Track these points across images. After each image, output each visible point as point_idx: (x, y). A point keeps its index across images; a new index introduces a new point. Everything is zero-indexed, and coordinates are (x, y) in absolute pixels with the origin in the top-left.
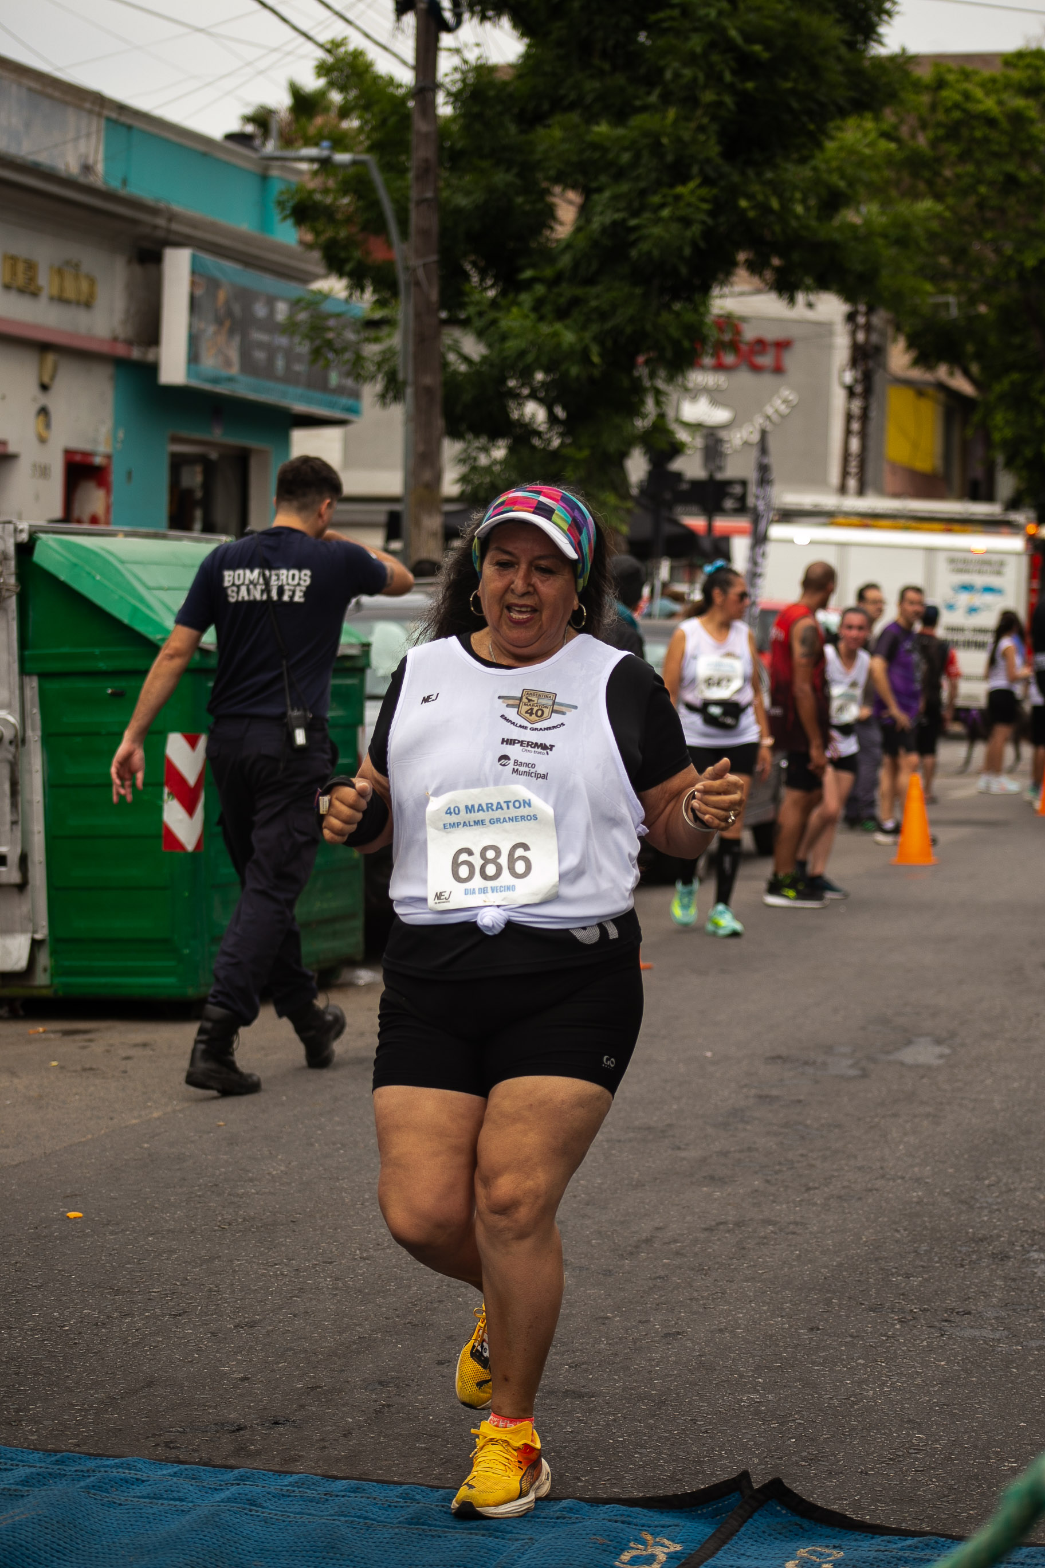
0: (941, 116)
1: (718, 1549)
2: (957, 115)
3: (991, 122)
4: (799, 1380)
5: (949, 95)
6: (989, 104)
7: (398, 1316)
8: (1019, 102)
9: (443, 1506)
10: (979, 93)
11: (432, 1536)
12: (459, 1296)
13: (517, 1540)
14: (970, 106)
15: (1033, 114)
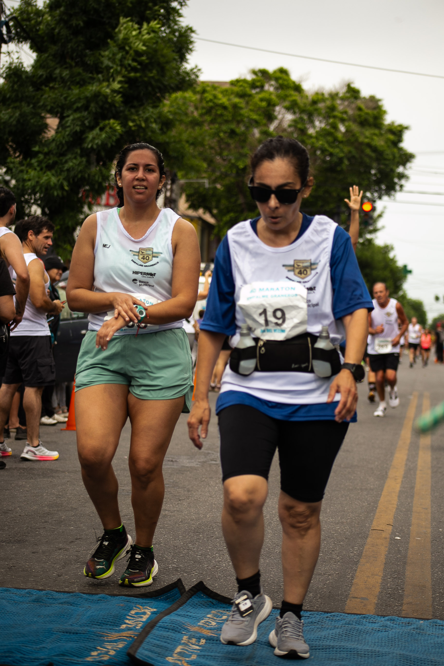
0: (204, 104)
1: (178, 608)
2: (211, 104)
3: (225, 108)
4: (192, 560)
5: (208, 96)
6: (224, 100)
7: (11, 538)
8: (236, 100)
9: (47, 596)
10: (220, 96)
11: (45, 606)
12: (36, 531)
13: (83, 607)
14: (216, 101)
15: (243, 105)
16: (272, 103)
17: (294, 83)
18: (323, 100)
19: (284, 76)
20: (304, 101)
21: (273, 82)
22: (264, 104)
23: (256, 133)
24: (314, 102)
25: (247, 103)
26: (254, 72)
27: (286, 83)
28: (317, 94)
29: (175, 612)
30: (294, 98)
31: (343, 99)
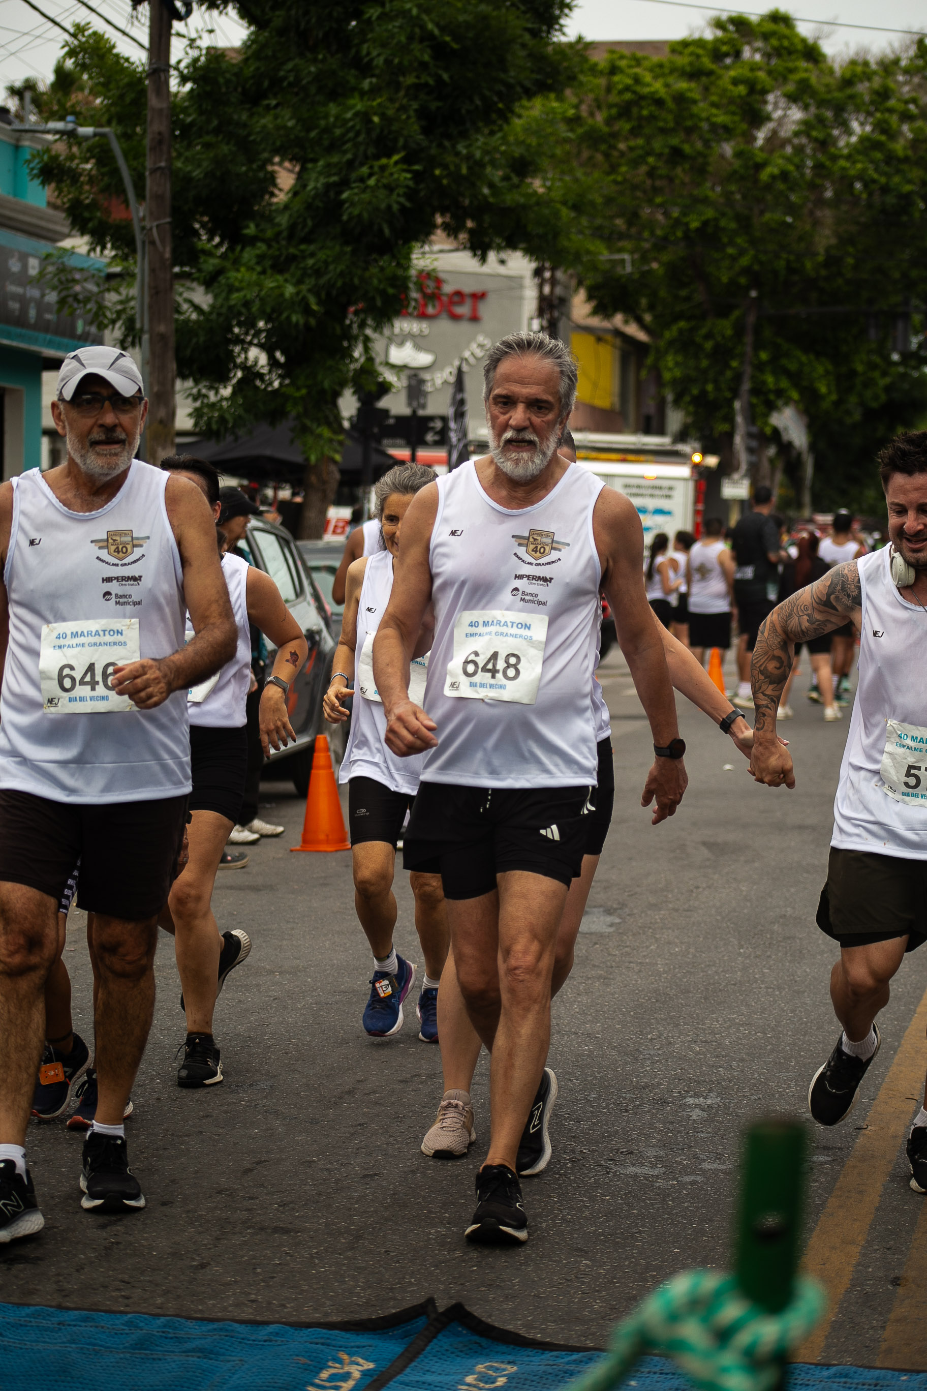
0: (613, 98)
1: (405, 1367)
2: (628, 96)
3: (659, 102)
5: (621, 79)
6: (657, 87)
8: (683, 85)
9: (164, 1331)
10: (648, 78)
11: (154, 1359)
13: (229, 1361)
14: (640, 89)
15: (696, 95)
16: (759, 87)
17: (804, 41)
18: (868, 75)
19: (782, 28)
20: (827, 80)
21: (759, 44)
22: (742, 90)
23: (728, 149)
24: (848, 82)
25: (706, 89)
26: (719, 24)
27: (786, 43)
28: (853, 63)
29: (400, 1378)
30: (804, 75)
31: (906, 72)
